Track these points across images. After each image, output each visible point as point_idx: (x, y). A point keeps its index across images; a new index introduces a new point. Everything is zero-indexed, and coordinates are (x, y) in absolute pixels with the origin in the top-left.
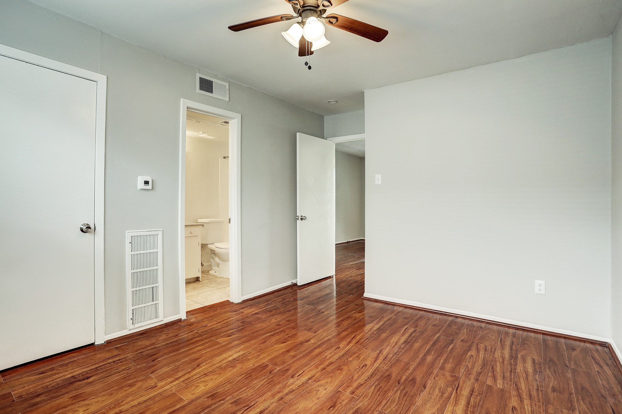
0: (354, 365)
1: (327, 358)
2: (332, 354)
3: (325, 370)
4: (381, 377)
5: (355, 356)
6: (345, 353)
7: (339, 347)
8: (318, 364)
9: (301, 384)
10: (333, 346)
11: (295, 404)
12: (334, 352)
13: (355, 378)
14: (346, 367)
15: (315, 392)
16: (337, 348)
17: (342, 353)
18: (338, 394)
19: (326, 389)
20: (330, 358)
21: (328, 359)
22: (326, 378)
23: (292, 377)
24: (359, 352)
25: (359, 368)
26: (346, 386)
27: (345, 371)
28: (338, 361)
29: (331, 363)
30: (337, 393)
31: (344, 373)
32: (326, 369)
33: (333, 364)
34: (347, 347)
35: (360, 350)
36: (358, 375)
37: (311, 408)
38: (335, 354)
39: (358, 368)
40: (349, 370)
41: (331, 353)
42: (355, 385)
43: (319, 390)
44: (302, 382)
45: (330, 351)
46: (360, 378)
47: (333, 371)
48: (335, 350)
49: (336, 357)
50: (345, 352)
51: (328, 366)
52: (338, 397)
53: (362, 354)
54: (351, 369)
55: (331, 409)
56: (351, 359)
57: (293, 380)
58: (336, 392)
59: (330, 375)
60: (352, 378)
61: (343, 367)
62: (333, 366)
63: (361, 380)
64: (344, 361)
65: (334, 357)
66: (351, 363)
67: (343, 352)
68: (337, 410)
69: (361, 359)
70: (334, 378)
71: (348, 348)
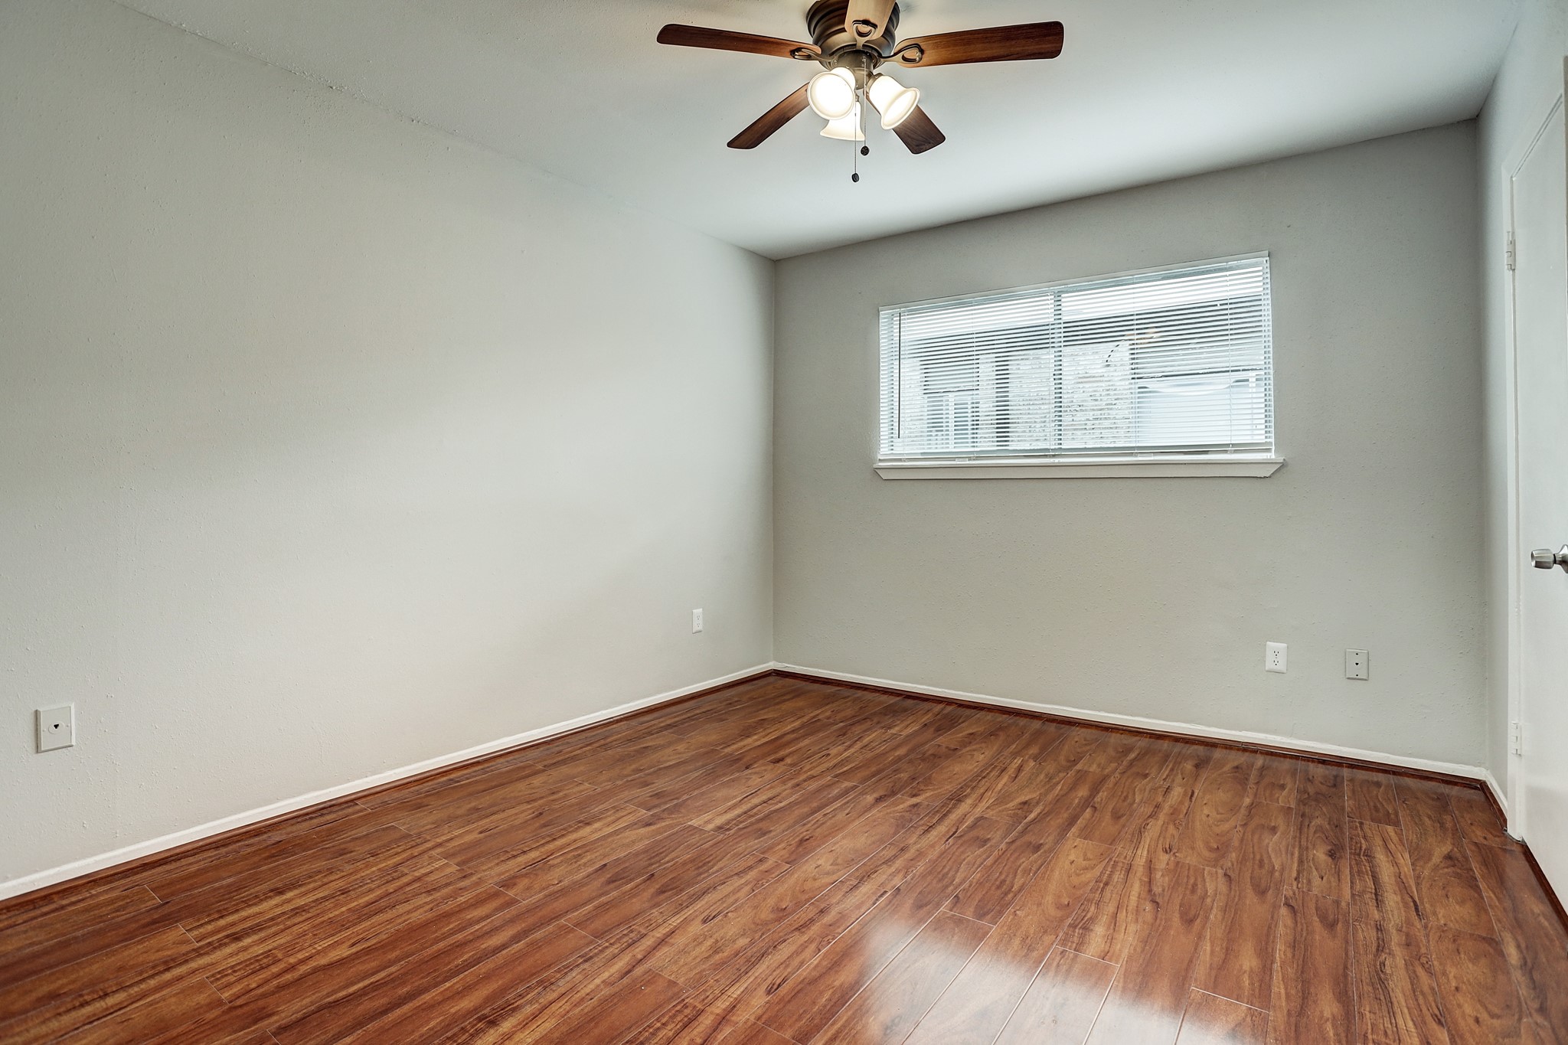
0: (739, 922)
1: (813, 946)
2: (796, 962)
3: (820, 910)
4: (682, 890)
5: (725, 954)
6: (754, 965)
7: (769, 992)
8: (838, 925)
9: (873, 876)
10: (789, 1001)
11: (874, 843)
12: (789, 970)
13: (747, 888)
14: (763, 916)
15: (840, 861)
16: (779, 986)
17: (764, 967)
18: (792, 859)
19: (816, 867)
20: (803, 947)
21: (810, 941)
22: (816, 889)
23: (898, 889)
24: (704, 970)
25: (727, 913)
26: (773, 873)
27: (769, 905)
28: (781, 934)
29: (801, 928)
30: (795, 860)
31: (771, 901)
32: (816, 910)
33: (797, 926)
34: (739, 992)
35: (698, 976)
36: (737, 896)
37: (843, 838)
38: (785, 963)
39: (729, 914)
40: (756, 907)
41: (802, 963)
42: (752, 875)
43: (831, 865)
44: (872, 879)
45: (804, 972)
46: (735, 889)
47: (799, 905)
48: (784, 980)
49: (785, 950)
50: (753, 971)
51: (812, 921)
52: (792, 853)
53: (698, 960)
54: (749, 910)
55: (807, 837)
56: (743, 942)
57: (893, 883)
58: (796, 862)
59: (807, 897)
60: (754, 888)
61: (772, 916)
62: (798, 918)
63: (737, 882)
64: (763, 934)
65: (793, 948)
66: (744, 930)
67: (761, 971)
68: (798, 836)
69: (709, 942)
70: (798, 888)
71: (736, 991)
